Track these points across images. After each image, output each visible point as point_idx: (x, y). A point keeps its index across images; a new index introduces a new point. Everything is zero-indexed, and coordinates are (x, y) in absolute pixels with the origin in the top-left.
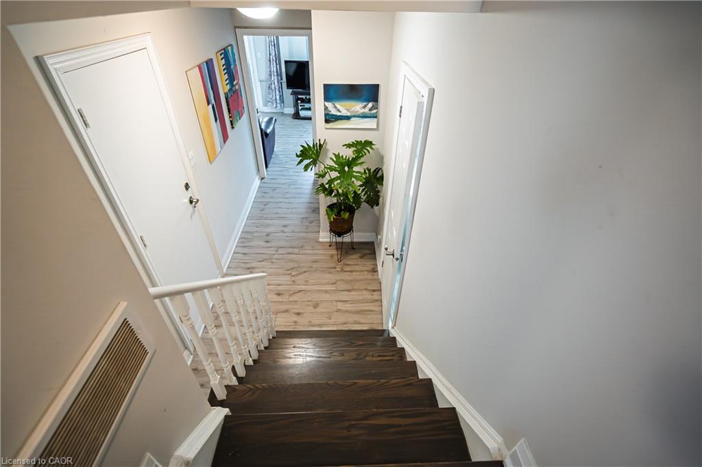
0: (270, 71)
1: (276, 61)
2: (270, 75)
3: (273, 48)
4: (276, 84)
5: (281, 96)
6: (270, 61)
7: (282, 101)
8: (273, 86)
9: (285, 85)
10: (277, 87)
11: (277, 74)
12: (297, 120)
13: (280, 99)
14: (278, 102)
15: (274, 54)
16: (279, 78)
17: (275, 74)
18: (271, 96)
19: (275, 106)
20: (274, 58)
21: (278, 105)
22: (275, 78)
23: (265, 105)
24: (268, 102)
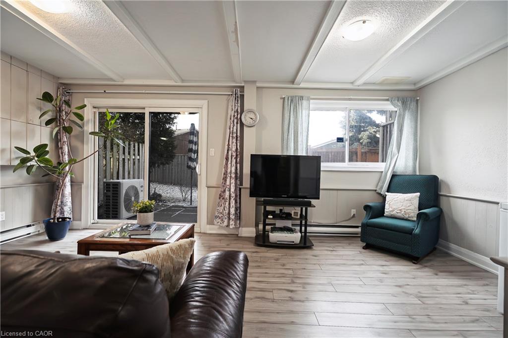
0: (225, 174)
1: (236, 158)
2: (225, 179)
3: (234, 140)
4: (233, 190)
5: (238, 209)
6: (227, 159)
7: (238, 216)
8: (227, 193)
9: (246, 193)
10: (233, 195)
11: (236, 177)
12: (263, 249)
13: (236, 213)
14: (232, 217)
15: (234, 149)
16: (238, 182)
17: (233, 176)
18: (221, 209)
19: (226, 223)
20: (234, 154)
21: (232, 222)
22: (231, 183)
23: (210, 222)
24: (216, 217)
